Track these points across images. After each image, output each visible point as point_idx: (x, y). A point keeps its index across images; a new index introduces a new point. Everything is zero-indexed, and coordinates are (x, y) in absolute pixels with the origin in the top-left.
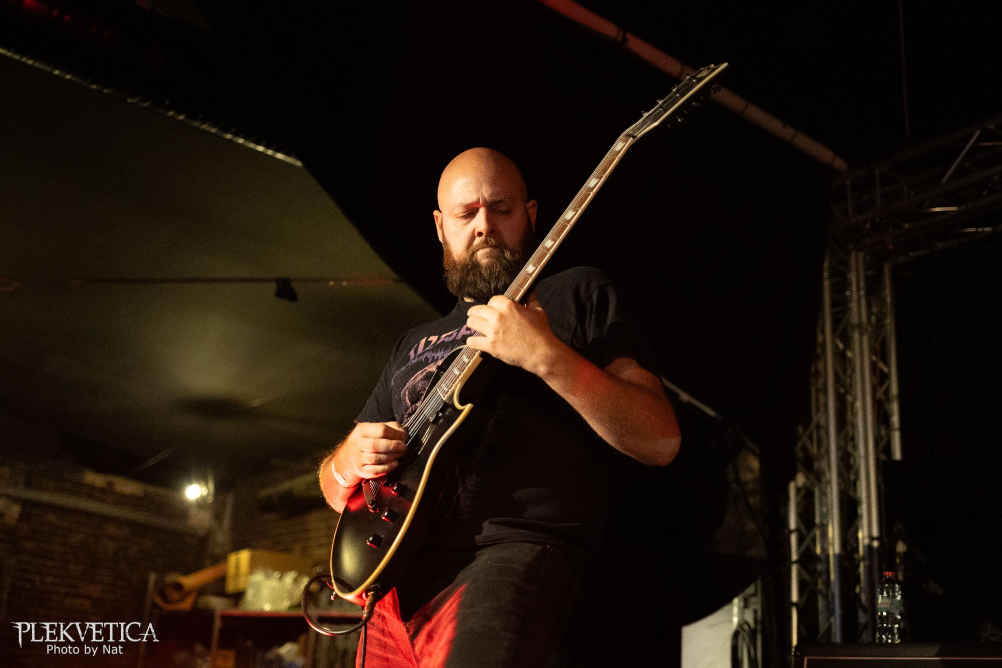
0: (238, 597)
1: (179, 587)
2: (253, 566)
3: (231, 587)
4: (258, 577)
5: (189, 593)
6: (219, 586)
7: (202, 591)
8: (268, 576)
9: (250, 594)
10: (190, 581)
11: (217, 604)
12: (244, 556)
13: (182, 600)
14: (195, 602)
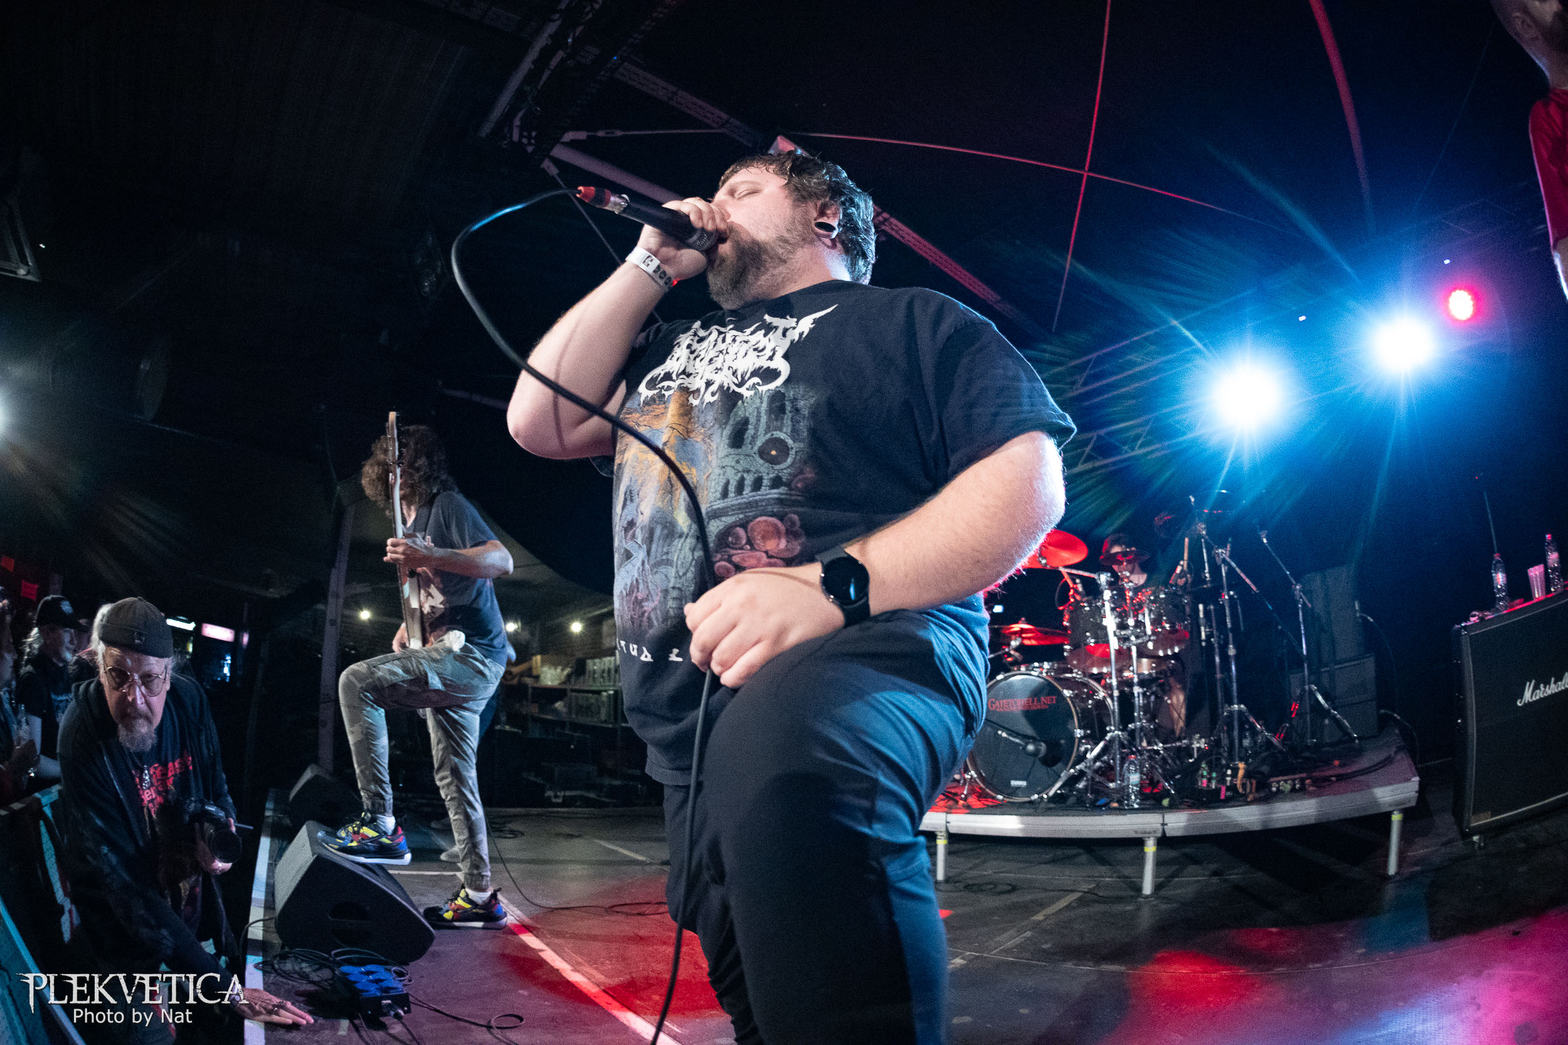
0: (537, 678)
2: (543, 662)
3: (535, 673)
4: (545, 669)
5: (515, 676)
6: (529, 673)
7: (522, 675)
8: (550, 668)
9: (542, 676)
11: (529, 681)
12: (538, 658)
13: (512, 679)
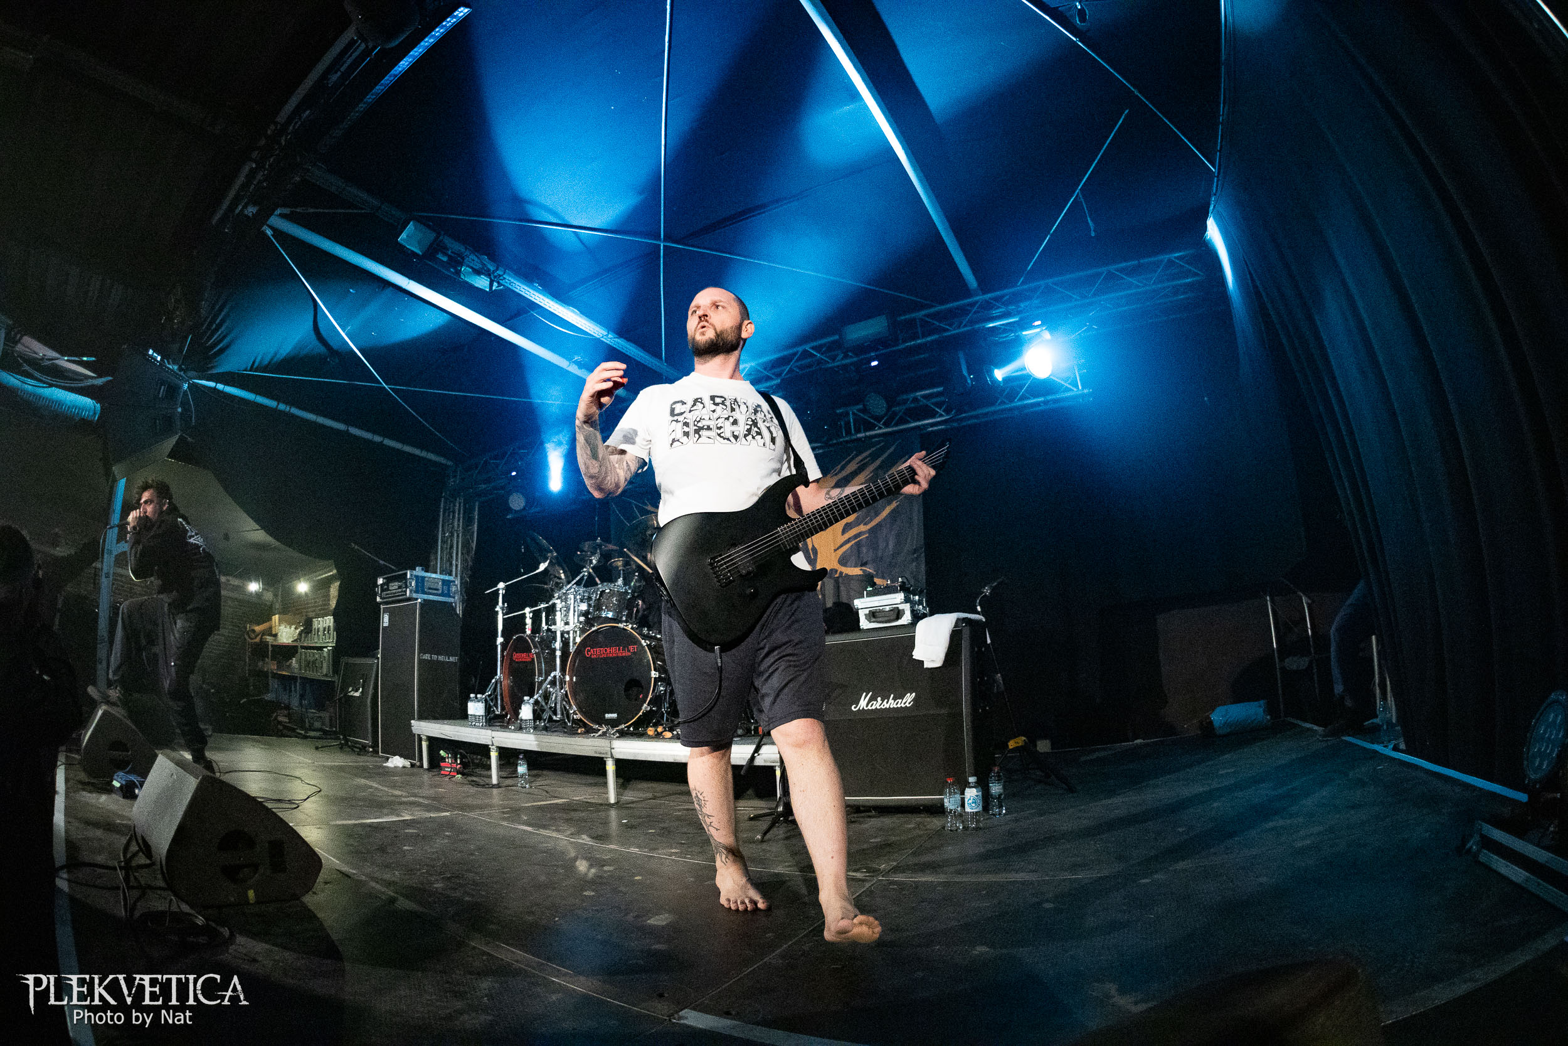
0: (275, 635)
1: (254, 631)
2: (280, 622)
4: (282, 627)
5: (259, 634)
7: (263, 633)
8: (286, 627)
9: (279, 634)
10: (258, 628)
11: (269, 639)
12: (277, 616)
13: (256, 637)
14: (261, 638)
